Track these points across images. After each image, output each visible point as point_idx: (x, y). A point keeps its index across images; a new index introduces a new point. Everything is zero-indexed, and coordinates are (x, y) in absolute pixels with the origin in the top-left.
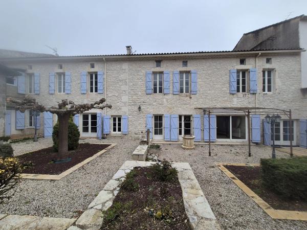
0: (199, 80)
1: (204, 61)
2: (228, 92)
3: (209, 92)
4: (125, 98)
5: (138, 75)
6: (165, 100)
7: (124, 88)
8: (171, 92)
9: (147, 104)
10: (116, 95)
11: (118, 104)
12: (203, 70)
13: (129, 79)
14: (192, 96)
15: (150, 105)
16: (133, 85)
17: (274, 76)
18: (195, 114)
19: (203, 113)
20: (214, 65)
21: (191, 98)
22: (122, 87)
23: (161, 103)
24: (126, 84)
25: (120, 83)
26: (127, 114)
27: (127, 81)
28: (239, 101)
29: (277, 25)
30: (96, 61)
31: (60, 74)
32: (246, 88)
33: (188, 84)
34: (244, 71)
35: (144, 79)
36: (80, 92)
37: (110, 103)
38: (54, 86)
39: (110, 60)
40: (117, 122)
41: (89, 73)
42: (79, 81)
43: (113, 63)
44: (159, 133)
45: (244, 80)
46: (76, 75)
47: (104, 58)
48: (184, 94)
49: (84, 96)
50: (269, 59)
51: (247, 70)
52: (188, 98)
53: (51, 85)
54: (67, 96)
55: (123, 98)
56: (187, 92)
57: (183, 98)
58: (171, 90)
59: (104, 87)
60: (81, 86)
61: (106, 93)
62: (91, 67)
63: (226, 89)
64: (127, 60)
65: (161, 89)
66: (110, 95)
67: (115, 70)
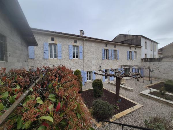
0: (119, 54)
3: (122, 59)
5: (99, 50)
6: (109, 62)
7: (93, 56)
8: (111, 59)
9: (103, 64)
10: (89, 60)
11: (90, 65)
12: (121, 50)
13: (95, 52)
14: (118, 61)
16: (97, 55)
17: (136, 54)
18: (119, 68)
19: (121, 68)
24: (94, 54)
25: (91, 53)
28: (129, 63)
29: (133, 36)
30: (78, 39)
31: (51, 45)
32: (130, 58)
33: (115, 56)
34: (130, 52)
35: (101, 52)
36: (68, 58)
37: (86, 64)
38: (48, 53)
39: (86, 40)
40: (89, 75)
41: (73, 46)
42: (67, 51)
43: (87, 42)
44: (106, 77)
45: (130, 55)
46: (65, 46)
47: (85, 39)
48: (115, 60)
49: (71, 60)
50: (135, 48)
51: (131, 51)
52: (116, 61)
53: (46, 52)
54: (59, 60)
55: (92, 61)
56: (115, 59)
57: (114, 61)
58: (111, 58)
59: (83, 55)
60: (69, 54)
61: (84, 59)
62: (75, 43)
63: (126, 58)
64: (94, 41)
65: (106, 57)
66: (86, 60)
67: (88, 46)
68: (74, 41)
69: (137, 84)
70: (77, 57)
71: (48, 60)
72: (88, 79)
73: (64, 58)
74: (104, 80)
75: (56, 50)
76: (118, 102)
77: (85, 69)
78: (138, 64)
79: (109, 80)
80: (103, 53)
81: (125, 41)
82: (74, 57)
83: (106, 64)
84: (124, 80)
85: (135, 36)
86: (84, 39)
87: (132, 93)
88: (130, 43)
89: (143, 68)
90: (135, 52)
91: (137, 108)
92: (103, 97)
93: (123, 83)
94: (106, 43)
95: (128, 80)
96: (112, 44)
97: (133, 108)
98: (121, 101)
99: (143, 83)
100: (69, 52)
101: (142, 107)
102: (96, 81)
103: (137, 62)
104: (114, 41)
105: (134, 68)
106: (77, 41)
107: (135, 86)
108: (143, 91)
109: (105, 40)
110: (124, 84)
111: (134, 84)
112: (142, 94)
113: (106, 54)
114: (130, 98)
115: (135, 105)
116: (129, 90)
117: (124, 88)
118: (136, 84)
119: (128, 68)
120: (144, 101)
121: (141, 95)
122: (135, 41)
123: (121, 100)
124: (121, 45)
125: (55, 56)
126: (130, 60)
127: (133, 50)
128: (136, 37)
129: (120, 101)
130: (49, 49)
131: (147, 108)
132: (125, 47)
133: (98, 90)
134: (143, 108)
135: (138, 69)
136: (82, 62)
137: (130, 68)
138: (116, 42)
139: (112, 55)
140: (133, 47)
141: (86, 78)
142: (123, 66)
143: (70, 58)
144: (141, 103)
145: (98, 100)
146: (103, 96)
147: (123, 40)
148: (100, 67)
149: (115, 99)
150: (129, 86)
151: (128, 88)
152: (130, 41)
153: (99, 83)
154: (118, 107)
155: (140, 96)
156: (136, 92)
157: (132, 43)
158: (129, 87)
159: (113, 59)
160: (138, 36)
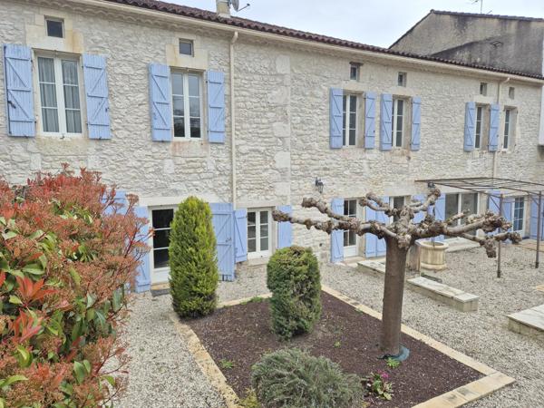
0: (423, 120)
1: (432, 77)
2: (462, 147)
3: (436, 146)
4: (283, 159)
5: (312, 95)
6: (365, 162)
7: (280, 129)
8: (377, 144)
9: (331, 172)
10: (262, 149)
11: (265, 174)
12: (430, 99)
13: (293, 104)
14: (412, 154)
15: (337, 175)
16: (302, 122)
17: (515, 120)
18: (415, 193)
20: (446, 90)
21: (409, 158)
22: (274, 125)
23: (358, 171)
24: (285, 120)
25: (269, 114)
26: (289, 203)
27: (288, 109)
28: (474, 166)
29: (505, 20)
30: (198, 33)
31: (45, 58)
32: (481, 141)
33: (399, 127)
34: (480, 108)
35: (326, 107)
36: (145, 134)
37: (245, 172)
38: (32, 105)
39: (244, 40)
40: (258, 224)
41: (174, 70)
42: (141, 97)
43: (252, 49)
44: (350, 240)
45: (479, 124)
46: (127, 69)
47: (237, 31)
48: (398, 150)
49: (163, 149)
50: (511, 89)
51: (485, 106)
52: (405, 158)
53: (17, 98)
54: (94, 145)
55: (278, 156)
56: (399, 144)
57: (396, 159)
58: (377, 138)
59: (226, 122)
60: (152, 116)
61: (235, 143)
62: (181, 52)
63: (459, 141)
64: (289, 48)
65: (352, 134)
66: (244, 149)
67: (256, 73)
68: (177, 43)
69: (504, 276)
70: (195, 133)
71: (31, 145)
72: (252, 247)
73: (122, 133)
74: (336, 254)
75: (75, 90)
76: (391, 362)
77: (238, 197)
78: (519, 175)
79: (362, 252)
80: (338, 111)
81: (460, 48)
82: (179, 131)
83: (347, 172)
84: (441, 254)
85: (514, 24)
86: (233, 33)
87: (468, 318)
88: (486, 59)
89: (540, 195)
90: (509, 110)
91: (483, 393)
92: (320, 335)
93: (435, 271)
94: (357, 57)
95: (461, 256)
96: (387, 65)
97: (464, 393)
98: (407, 360)
99: (535, 272)
100: (150, 101)
101: (510, 385)
102: (285, 258)
103: (514, 165)
104: (400, 49)
105: (494, 192)
106: (197, 45)
107: (493, 286)
108: (528, 311)
109: (346, 44)
110: (437, 275)
111: (488, 275)
112: (520, 323)
113: (353, 117)
114: (456, 343)
115: (477, 375)
116: (460, 302)
117: (433, 292)
118: (499, 274)
119: (465, 195)
120: (522, 357)
121: (512, 330)
122: (511, 49)
123: (407, 352)
124: (435, 72)
125: (74, 126)
126: (476, 152)
127: (496, 97)
128: (519, 27)
129: (402, 358)
130: (35, 83)
131: (531, 392)
132: (457, 82)
133: (296, 299)
134: (514, 392)
135: (520, 201)
136: (223, 156)
137: (476, 195)
138: (413, 52)
139: (381, 123)
140: (501, 80)
141: (245, 239)
142: (442, 182)
143: (159, 136)
144: (504, 370)
145: (283, 352)
146: (320, 332)
147: (451, 46)
148: (318, 184)
149: (376, 349)
150: (460, 286)
151: (451, 294)
152: (488, 47)
153: (298, 264)
154: (387, 387)
155: (506, 332)
156: (495, 312)
157: (498, 61)
158: (458, 291)
159: (385, 147)
160: (529, 21)
